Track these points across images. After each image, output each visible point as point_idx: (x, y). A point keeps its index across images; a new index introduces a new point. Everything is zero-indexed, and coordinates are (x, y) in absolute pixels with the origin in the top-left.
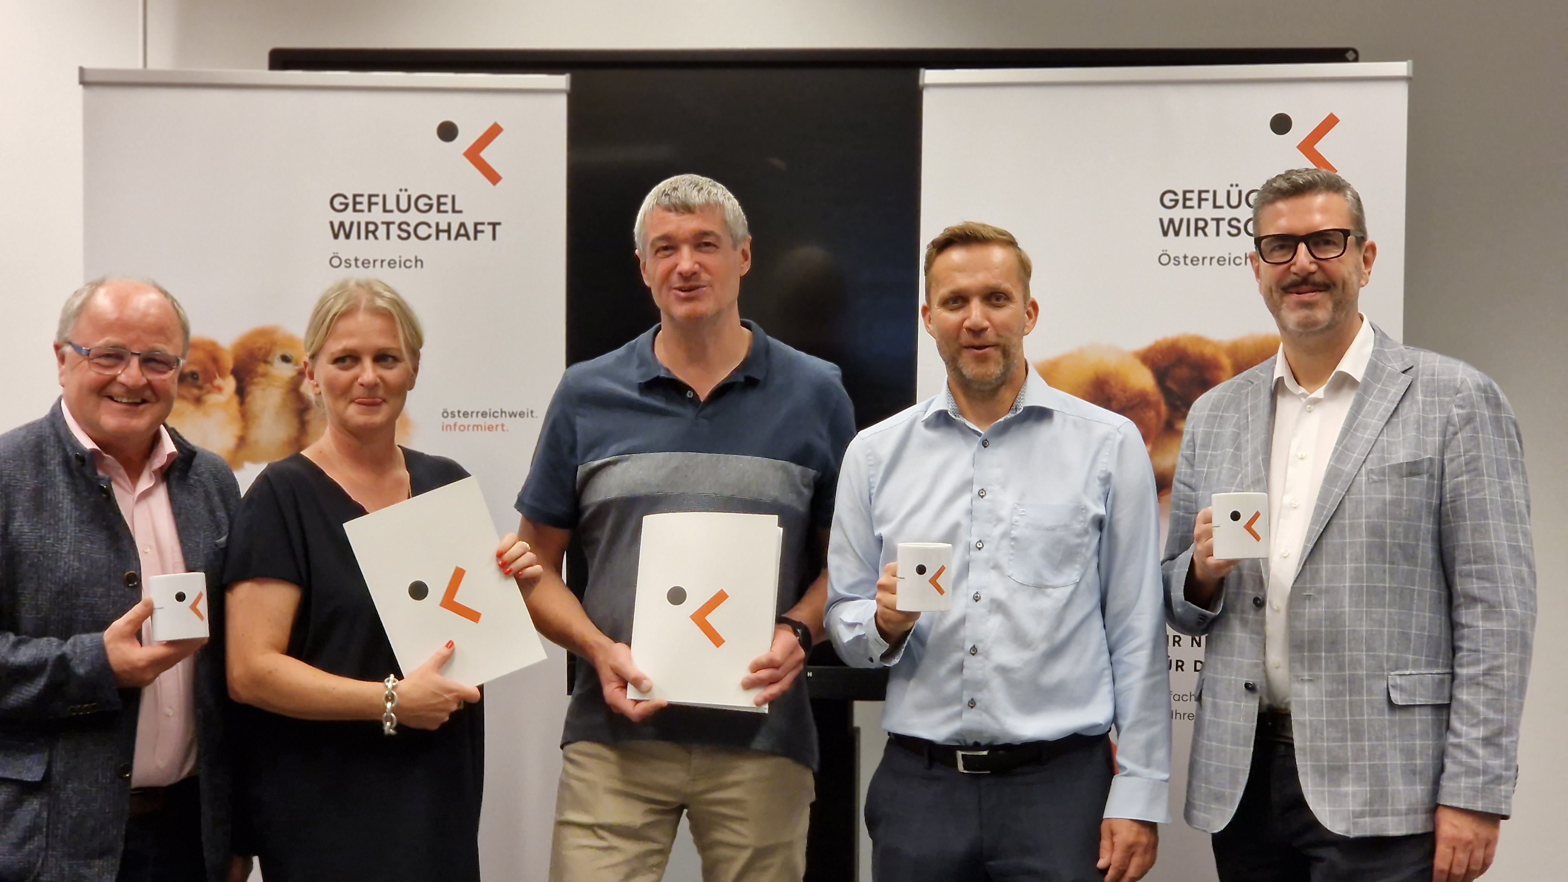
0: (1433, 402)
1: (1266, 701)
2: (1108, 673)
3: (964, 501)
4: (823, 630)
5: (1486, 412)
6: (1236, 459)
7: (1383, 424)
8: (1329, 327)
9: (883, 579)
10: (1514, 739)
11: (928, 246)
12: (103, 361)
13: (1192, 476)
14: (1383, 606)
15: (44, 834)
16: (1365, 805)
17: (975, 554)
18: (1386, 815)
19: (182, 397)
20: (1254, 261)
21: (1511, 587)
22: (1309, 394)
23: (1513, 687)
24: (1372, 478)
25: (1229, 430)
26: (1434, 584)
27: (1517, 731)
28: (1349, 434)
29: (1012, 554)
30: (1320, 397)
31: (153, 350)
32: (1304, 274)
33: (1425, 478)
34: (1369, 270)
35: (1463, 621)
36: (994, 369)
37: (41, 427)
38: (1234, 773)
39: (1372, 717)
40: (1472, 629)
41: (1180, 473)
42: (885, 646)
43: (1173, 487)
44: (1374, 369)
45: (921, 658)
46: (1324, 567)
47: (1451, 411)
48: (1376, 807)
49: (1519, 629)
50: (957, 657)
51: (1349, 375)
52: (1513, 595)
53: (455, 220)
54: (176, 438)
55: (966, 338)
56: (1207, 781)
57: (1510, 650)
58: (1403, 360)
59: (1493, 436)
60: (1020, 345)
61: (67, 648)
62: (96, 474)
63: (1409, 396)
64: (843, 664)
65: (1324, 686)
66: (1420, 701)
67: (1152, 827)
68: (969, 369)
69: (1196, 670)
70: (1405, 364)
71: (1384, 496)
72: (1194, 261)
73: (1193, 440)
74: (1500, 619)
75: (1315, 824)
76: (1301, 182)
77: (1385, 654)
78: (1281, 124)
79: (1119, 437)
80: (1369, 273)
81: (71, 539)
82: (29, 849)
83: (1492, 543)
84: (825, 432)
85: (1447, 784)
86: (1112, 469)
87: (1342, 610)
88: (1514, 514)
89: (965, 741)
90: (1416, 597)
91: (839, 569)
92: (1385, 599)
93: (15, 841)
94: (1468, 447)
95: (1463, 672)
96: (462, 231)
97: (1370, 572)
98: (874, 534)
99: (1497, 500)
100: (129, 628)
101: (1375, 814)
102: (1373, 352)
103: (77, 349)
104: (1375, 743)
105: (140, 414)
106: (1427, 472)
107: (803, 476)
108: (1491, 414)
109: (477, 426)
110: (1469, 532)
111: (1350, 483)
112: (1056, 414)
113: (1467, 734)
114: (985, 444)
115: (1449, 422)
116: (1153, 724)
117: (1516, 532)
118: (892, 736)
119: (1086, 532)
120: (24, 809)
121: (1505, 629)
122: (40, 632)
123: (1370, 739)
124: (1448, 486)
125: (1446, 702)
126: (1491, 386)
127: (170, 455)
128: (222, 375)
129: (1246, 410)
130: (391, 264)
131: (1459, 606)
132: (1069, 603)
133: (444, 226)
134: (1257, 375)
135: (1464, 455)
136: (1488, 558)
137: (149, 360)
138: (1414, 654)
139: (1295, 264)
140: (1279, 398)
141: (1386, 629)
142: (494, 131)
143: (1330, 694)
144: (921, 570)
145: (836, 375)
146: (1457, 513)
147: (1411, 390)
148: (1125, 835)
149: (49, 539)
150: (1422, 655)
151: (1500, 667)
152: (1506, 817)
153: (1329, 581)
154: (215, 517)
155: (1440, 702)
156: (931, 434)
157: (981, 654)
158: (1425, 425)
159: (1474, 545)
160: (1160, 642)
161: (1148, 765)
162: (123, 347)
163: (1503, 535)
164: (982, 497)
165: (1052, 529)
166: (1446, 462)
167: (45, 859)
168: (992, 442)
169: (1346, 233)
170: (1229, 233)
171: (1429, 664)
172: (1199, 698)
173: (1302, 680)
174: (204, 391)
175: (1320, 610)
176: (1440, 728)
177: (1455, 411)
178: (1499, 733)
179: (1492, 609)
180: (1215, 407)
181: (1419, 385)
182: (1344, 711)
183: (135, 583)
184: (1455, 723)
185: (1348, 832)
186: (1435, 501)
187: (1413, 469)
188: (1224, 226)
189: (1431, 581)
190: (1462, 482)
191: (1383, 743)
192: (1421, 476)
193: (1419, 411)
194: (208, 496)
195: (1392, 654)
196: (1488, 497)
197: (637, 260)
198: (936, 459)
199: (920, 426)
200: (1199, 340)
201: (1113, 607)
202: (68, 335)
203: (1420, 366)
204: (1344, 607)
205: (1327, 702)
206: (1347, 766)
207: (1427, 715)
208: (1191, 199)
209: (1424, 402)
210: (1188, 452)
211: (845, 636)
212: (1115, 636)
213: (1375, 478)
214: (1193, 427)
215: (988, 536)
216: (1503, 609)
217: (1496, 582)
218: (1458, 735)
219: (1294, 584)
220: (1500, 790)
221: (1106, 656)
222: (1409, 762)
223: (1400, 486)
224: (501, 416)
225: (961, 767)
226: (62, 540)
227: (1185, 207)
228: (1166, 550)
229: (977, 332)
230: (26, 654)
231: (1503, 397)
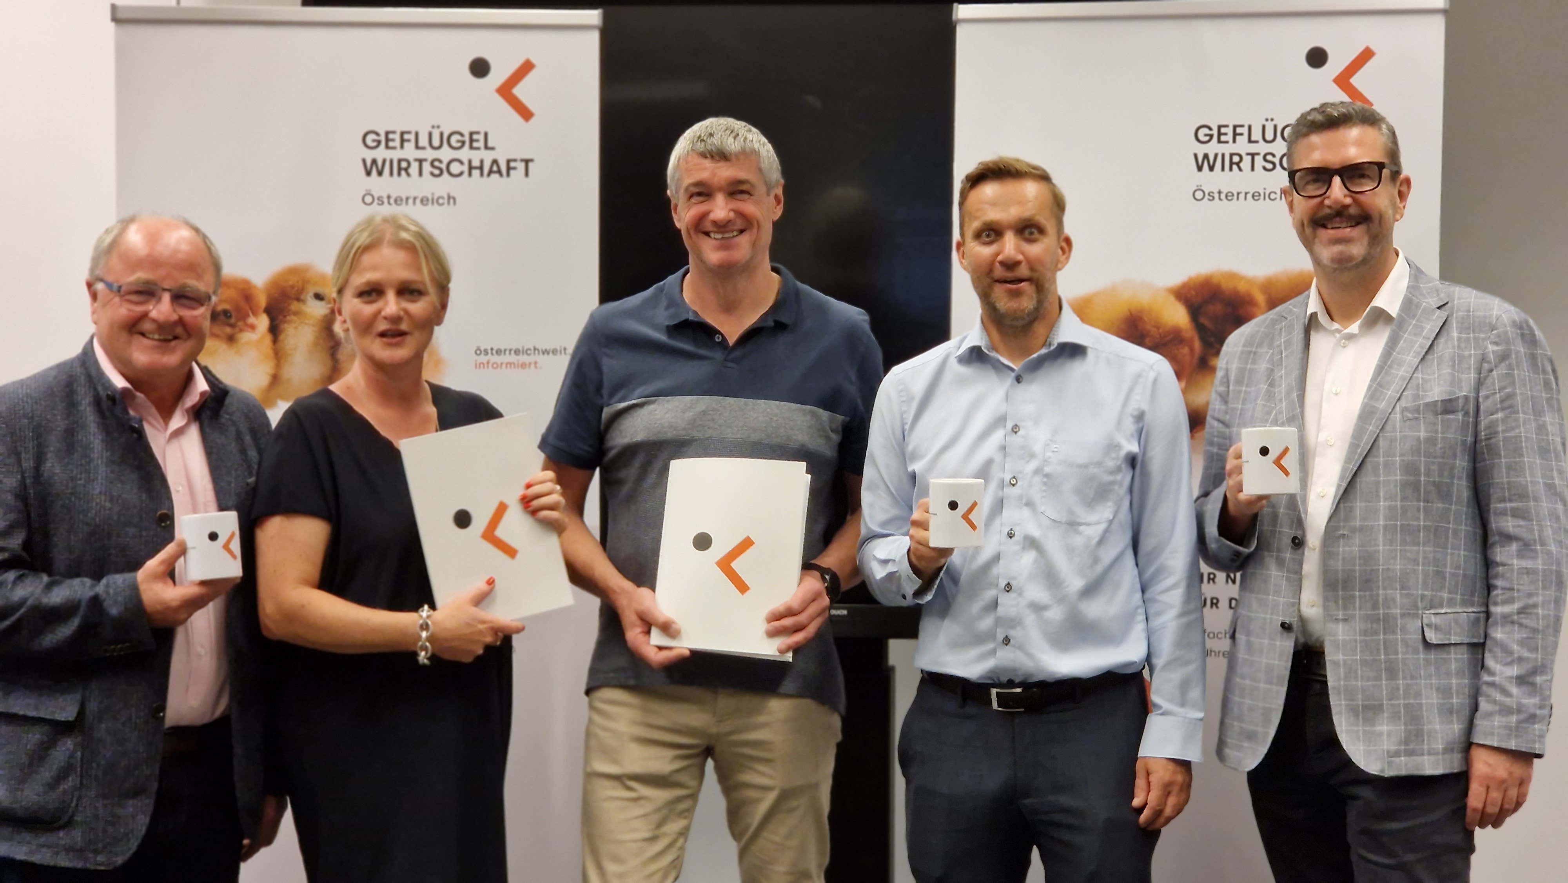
0: (1468, 339)
1: (1302, 640)
2: (1141, 611)
3: (998, 436)
4: (857, 570)
5: (1522, 349)
6: (1270, 396)
7: (1417, 360)
8: (1365, 261)
9: (916, 515)
10: (1549, 678)
11: (962, 182)
12: (134, 298)
13: (1226, 413)
14: (1418, 544)
15: (78, 773)
16: (1400, 744)
17: (1009, 491)
18: (1423, 754)
19: (215, 336)
20: (1287, 195)
21: (1546, 526)
22: (1342, 329)
23: (1548, 626)
24: (1407, 416)
25: (1263, 366)
26: (1468, 522)
27: (1552, 669)
28: (1384, 371)
29: (1045, 491)
30: (1354, 332)
31: (184, 286)
32: (1339, 206)
33: (1460, 416)
34: (1404, 204)
35: (1498, 559)
36: (1027, 303)
37: (72, 367)
38: (1267, 712)
39: (1407, 656)
40: (1506, 567)
41: (1214, 410)
42: (917, 582)
43: (1207, 426)
44: (1408, 305)
45: (954, 597)
46: (1359, 505)
47: (1486, 348)
48: (1411, 746)
49: (1554, 568)
50: (990, 594)
51: (1384, 310)
52: (1549, 532)
53: (488, 157)
54: (209, 376)
55: (999, 272)
56: (1240, 719)
57: (1544, 588)
58: (1438, 295)
59: (1528, 372)
60: (1054, 281)
61: (100, 588)
62: (128, 413)
63: (1444, 333)
64: (876, 602)
65: (1358, 625)
66: (1455, 640)
67: (1185, 765)
68: (1002, 304)
69: (1230, 607)
70: (1441, 299)
71: (1418, 434)
72: (1229, 196)
73: (1227, 376)
74: (1535, 558)
75: (1348, 763)
76: (1336, 115)
77: (1420, 592)
78: (1317, 58)
79: (1152, 375)
80: (1404, 207)
81: (102, 479)
82: (64, 789)
83: (1527, 481)
84: (853, 376)
85: (1481, 723)
86: (1145, 407)
87: (1376, 548)
88: (1548, 451)
89: (999, 679)
90: (1450, 535)
91: (871, 506)
92: (1419, 537)
93: (50, 781)
94: (1503, 384)
95: (1497, 610)
96: (495, 168)
97: (1404, 510)
98: (908, 471)
99: (1533, 437)
100: (162, 568)
101: (1410, 753)
102: (1408, 287)
103: (109, 285)
104: (1409, 682)
105: (172, 351)
106: (1462, 410)
107: (831, 420)
108: (1526, 350)
109: (510, 364)
110: (1504, 470)
111: (1384, 420)
112: (1090, 352)
113: (1502, 673)
114: (1018, 379)
115: (1484, 359)
116: (1187, 663)
117: (1552, 470)
118: (925, 675)
119: (1119, 470)
120: (58, 749)
121: (1540, 567)
122: (74, 572)
123: (1404, 678)
124: (1483, 423)
125: (1482, 641)
126: (1527, 322)
127: (203, 394)
128: (255, 314)
129: (1279, 346)
130: (424, 201)
131: (1494, 544)
132: (1102, 541)
133: (476, 163)
134: (1291, 311)
135: (1499, 392)
136: (1523, 496)
137: (180, 297)
138: (1449, 593)
139: (1328, 197)
140: (1312, 333)
141: (1420, 568)
142: (527, 67)
143: (1365, 633)
144: (953, 505)
145: (865, 321)
146: (1493, 451)
147: (1446, 327)
148: (1161, 774)
149: (80, 479)
150: (1457, 594)
151: (1535, 606)
152: (1539, 756)
153: (1364, 519)
154: (246, 456)
155: (1475, 641)
156: (964, 370)
157: (1015, 591)
158: (1460, 362)
159: (1509, 483)
160: (1195, 579)
161: (1183, 704)
162: (154, 283)
163: (1539, 473)
164: (1016, 433)
165: (1086, 466)
166: (1481, 400)
167: (79, 798)
168: (1026, 377)
169: (1381, 166)
170: (1265, 168)
171: (1464, 603)
172: (1233, 637)
173: (1336, 619)
174: (237, 329)
175: (1354, 548)
176: (1475, 667)
177: (1491, 348)
178: (1534, 672)
179: (1527, 548)
180: (1249, 342)
181: (1454, 321)
182: (1378, 650)
183: (168, 523)
184: (1490, 662)
185: (1382, 771)
186: (1470, 439)
187: (1447, 407)
188: (1259, 160)
189: (1466, 519)
190: (1497, 420)
191: (1418, 681)
192: (1456, 413)
193: (1454, 347)
194: (239, 437)
195: (1426, 593)
196: (1522, 434)
197: (668, 201)
198: (968, 395)
199: (953, 362)
200: (1233, 276)
201: (1146, 545)
202: (98, 272)
203: (1456, 302)
204: (1378, 546)
205: (1361, 642)
206: (1381, 705)
207: (1462, 654)
208: (1226, 134)
209: (1459, 339)
210: (1222, 389)
211: (879, 573)
212: (1147, 575)
213: (1410, 415)
214: (1227, 363)
215: (1021, 472)
216: (1538, 547)
217: (1532, 521)
218: (1491, 673)
219: (1328, 523)
220: (1534, 729)
221: (1139, 595)
222: (1446, 701)
223: (1435, 424)
224: (534, 353)
225: (995, 705)
226: (93, 480)
227: (1219, 141)
228: (1200, 486)
229: (1010, 265)
230: (59, 596)
231: (1538, 334)
